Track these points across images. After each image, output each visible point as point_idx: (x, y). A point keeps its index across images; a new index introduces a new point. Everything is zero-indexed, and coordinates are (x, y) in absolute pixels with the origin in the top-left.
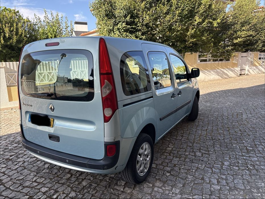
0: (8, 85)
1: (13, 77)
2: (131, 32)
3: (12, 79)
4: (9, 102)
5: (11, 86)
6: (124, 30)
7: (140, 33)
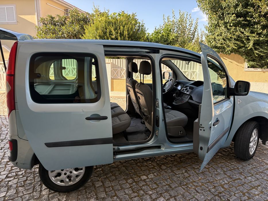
0: (112, 78)
1: (117, 72)
2: (244, 26)
3: (115, 73)
4: (111, 91)
5: (114, 79)
6: (233, 23)
7: (259, 27)
